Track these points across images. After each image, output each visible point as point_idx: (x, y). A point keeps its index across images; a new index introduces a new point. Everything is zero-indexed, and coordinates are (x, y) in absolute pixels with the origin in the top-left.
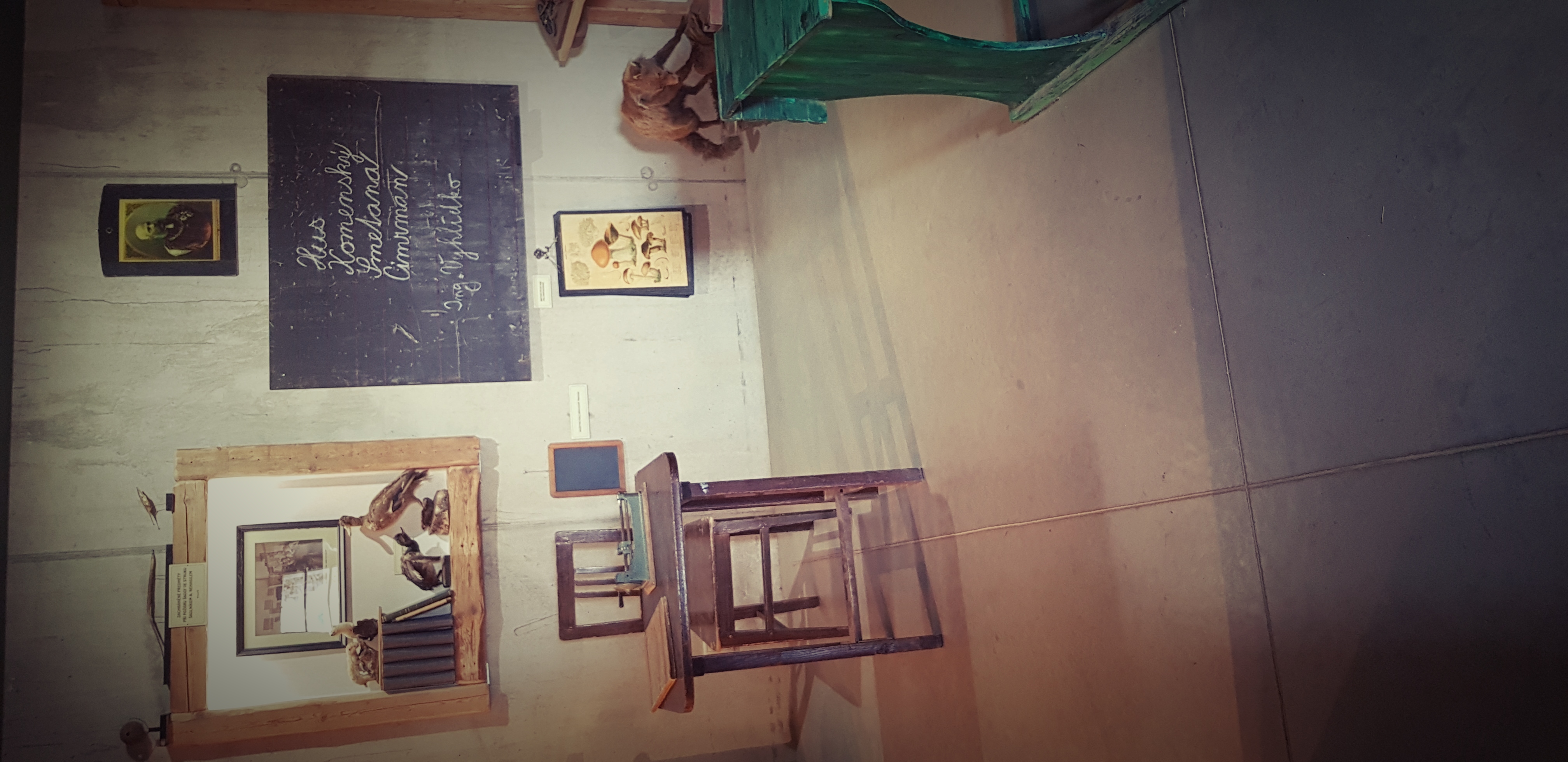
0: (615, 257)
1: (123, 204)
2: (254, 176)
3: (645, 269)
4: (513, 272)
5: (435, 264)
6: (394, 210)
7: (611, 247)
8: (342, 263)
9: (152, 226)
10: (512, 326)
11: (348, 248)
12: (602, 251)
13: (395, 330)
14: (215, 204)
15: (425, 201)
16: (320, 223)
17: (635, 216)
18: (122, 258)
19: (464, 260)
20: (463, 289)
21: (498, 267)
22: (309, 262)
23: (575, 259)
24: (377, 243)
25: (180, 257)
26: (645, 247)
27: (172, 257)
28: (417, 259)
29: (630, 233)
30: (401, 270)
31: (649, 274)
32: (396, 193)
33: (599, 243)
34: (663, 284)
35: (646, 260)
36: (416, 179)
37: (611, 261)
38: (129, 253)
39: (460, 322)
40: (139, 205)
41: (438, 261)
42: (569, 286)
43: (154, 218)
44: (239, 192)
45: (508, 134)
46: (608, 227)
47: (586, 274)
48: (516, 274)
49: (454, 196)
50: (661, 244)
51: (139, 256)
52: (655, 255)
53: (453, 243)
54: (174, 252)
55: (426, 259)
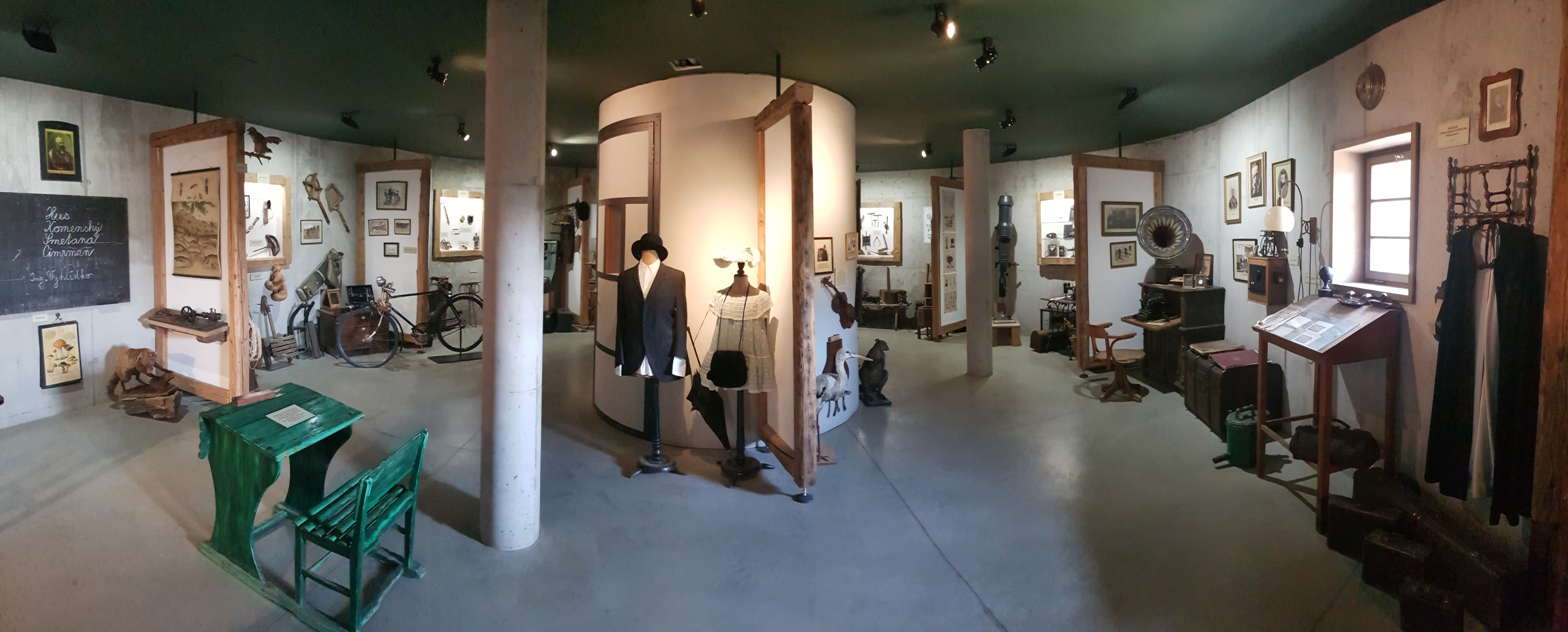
0: (58, 350)
1: (71, 133)
2: (86, 190)
3: (53, 365)
5: (52, 268)
6: (75, 250)
7: (63, 348)
8: (50, 227)
9: (62, 144)
10: (23, 305)
11: (57, 230)
12: (61, 344)
13: (19, 250)
14: (73, 173)
15: (80, 264)
16: (67, 217)
17: (77, 357)
18: (47, 130)
19: (54, 282)
20: (41, 281)
21: (51, 297)
22: (49, 212)
23: (57, 332)
24: (60, 243)
25: (49, 155)
26: (64, 363)
27: (48, 152)
28: (53, 260)
29: (70, 356)
30: (48, 253)
31: (51, 367)
32: (83, 251)
33: (64, 342)
34: (47, 374)
35: (58, 364)
36: (89, 259)
37: (56, 349)
38: (49, 133)
39: (24, 280)
40: (71, 140)
41: (53, 270)
42: (44, 331)
43: (65, 145)
44: (78, 183)
45: (110, 298)
46: (72, 345)
48: (48, 305)
49: (82, 276)
50: (65, 371)
51: (48, 138)
52: (60, 369)
53: (61, 276)
54: (51, 153)
55: (53, 264)
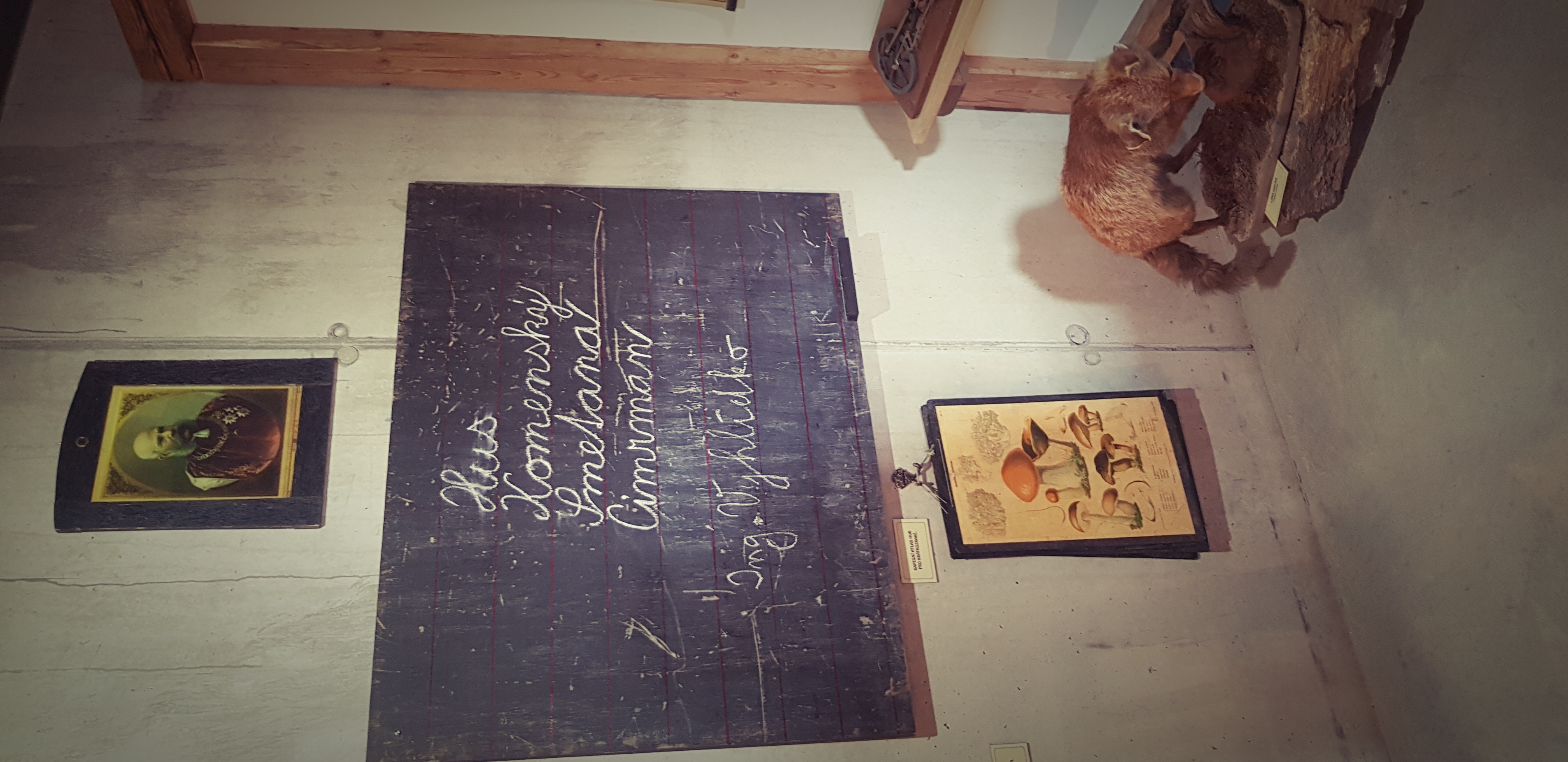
0: (1050, 481)
1: (119, 394)
2: (371, 344)
3: (1109, 504)
4: (859, 512)
5: (707, 499)
6: (626, 399)
7: (1038, 463)
8: (528, 498)
9: (167, 434)
10: (865, 620)
11: (540, 470)
12: (1022, 470)
13: (629, 632)
14: (294, 393)
15: (685, 381)
16: (487, 425)
17: (1073, 406)
18: (98, 495)
19: (763, 491)
20: (763, 545)
21: (829, 502)
22: (464, 498)
23: (973, 487)
24: (595, 459)
25: (213, 491)
26: (1101, 462)
27: (198, 491)
28: (671, 489)
29: (1070, 437)
30: (641, 509)
31: (1119, 512)
32: (631, 369)
33: (1013, 458)
34: (1148, 530)
35: (1108, 486)
36: (667, 346)
37: (1043, 489)
38: (115, 484)
39: (760, 612)
40: (149, 397)
41: (712, 492)
42: (970, 536)
43: (173, 419)
45: (827, 269)
46: (1027, 427)
47: (999, 515)
48: (864, 514)
49: (739, 374)
50: (1131, 456)
51: (134, 490)
52: (1123, 477)
53: (740, 458)
54: (204, 483)
55: (689, 489)
